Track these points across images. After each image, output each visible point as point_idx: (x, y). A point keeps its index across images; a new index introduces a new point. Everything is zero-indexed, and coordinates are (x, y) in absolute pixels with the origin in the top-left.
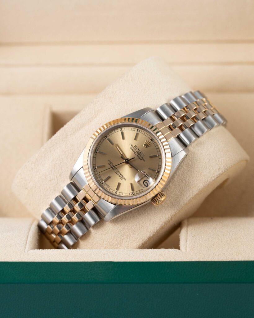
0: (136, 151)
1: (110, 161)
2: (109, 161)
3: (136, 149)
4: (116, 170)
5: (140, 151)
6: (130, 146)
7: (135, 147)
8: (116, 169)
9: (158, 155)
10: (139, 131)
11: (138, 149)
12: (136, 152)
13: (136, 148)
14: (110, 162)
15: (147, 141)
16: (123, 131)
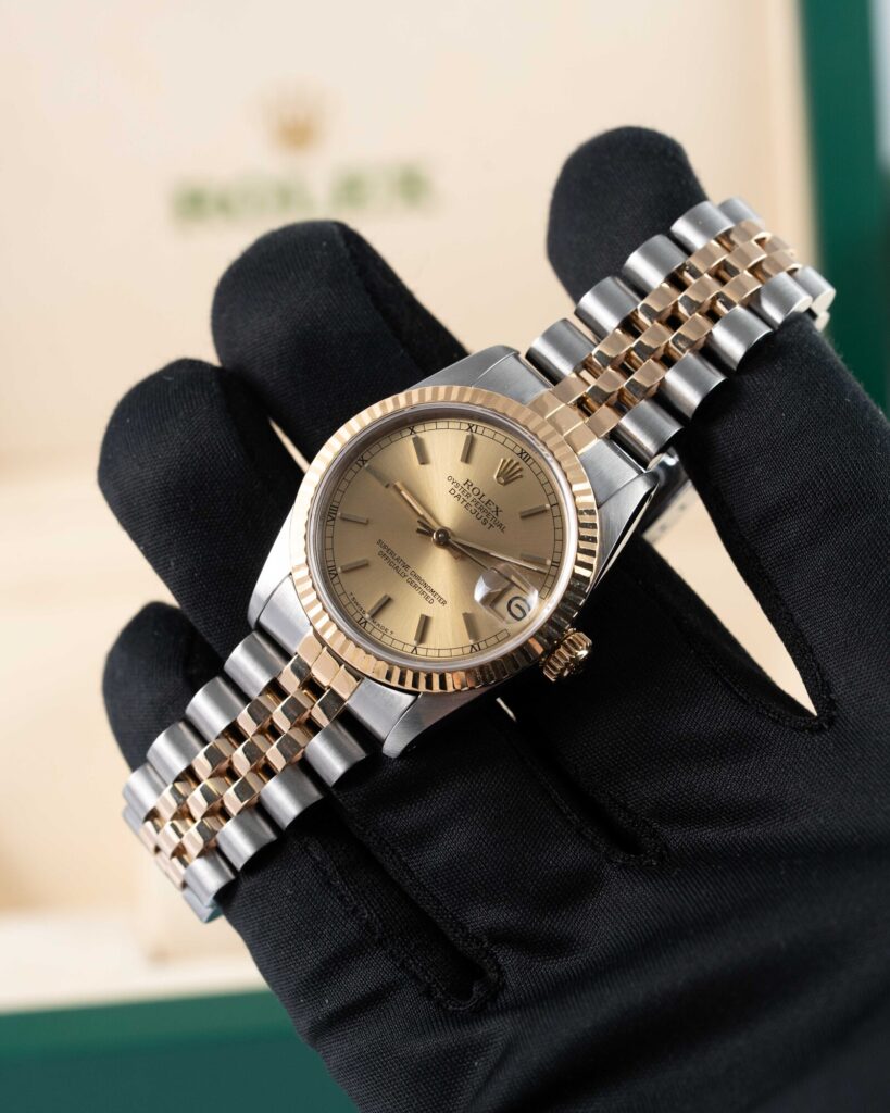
0: (471, 498)
1: (385, 542)
2: (380, 542)
3: (470, 491)
4: (408, 573)
5: (485, 499)
6: (450, 486)
7: (465, 487)
8: (409, 570)
9: (548, 506)
10: (473, 429)
11: (476, 491)
12: (472, 504)
13: (471, 488)
14: (385, 546)
15: (504, 461)
16: (419, 435)
